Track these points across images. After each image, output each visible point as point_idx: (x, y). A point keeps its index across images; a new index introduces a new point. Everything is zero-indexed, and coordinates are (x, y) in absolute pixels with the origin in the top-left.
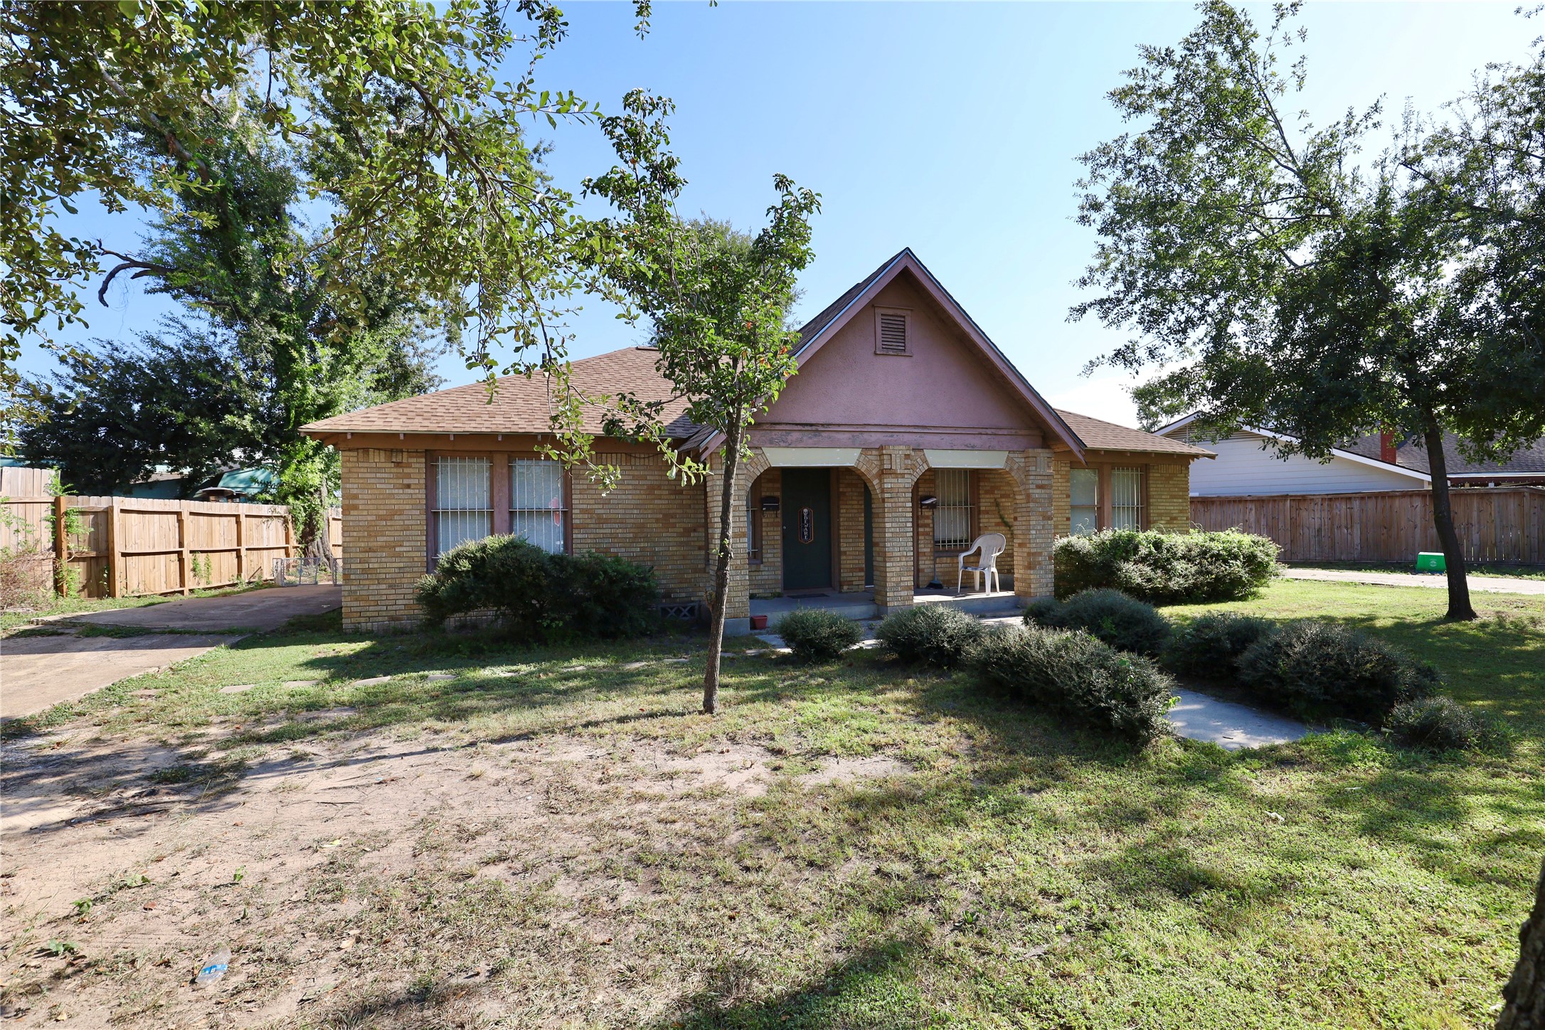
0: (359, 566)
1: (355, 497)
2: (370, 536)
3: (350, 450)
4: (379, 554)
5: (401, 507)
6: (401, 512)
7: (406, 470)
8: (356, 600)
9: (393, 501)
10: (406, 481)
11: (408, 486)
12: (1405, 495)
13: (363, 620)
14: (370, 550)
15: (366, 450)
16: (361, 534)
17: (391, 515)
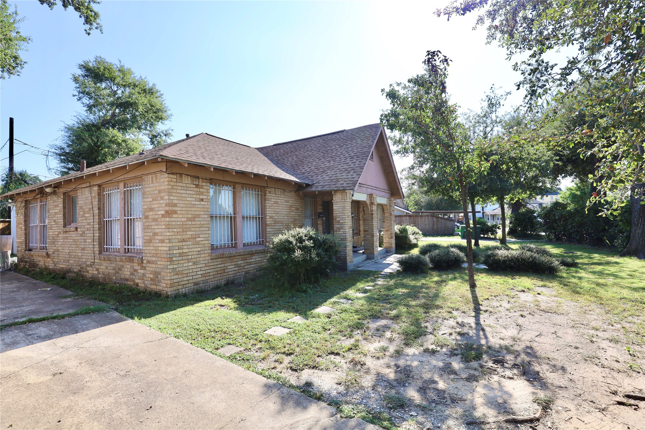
0: (178, 251)
1: (175, 205)
2: (183, 231)
3: (172, 174)
4: (188, 243)
5: (200, 213)
6: (198, 216)
7: (201, 190)
8: (177, 274)
9: (195, 209)
10: (201, 197)
11: (202, 200)
12: (405, 216)
13: (180, 287)
14: (184, 240)
15: (181, 174)
16: (178, 230)
17: (194, 217)
